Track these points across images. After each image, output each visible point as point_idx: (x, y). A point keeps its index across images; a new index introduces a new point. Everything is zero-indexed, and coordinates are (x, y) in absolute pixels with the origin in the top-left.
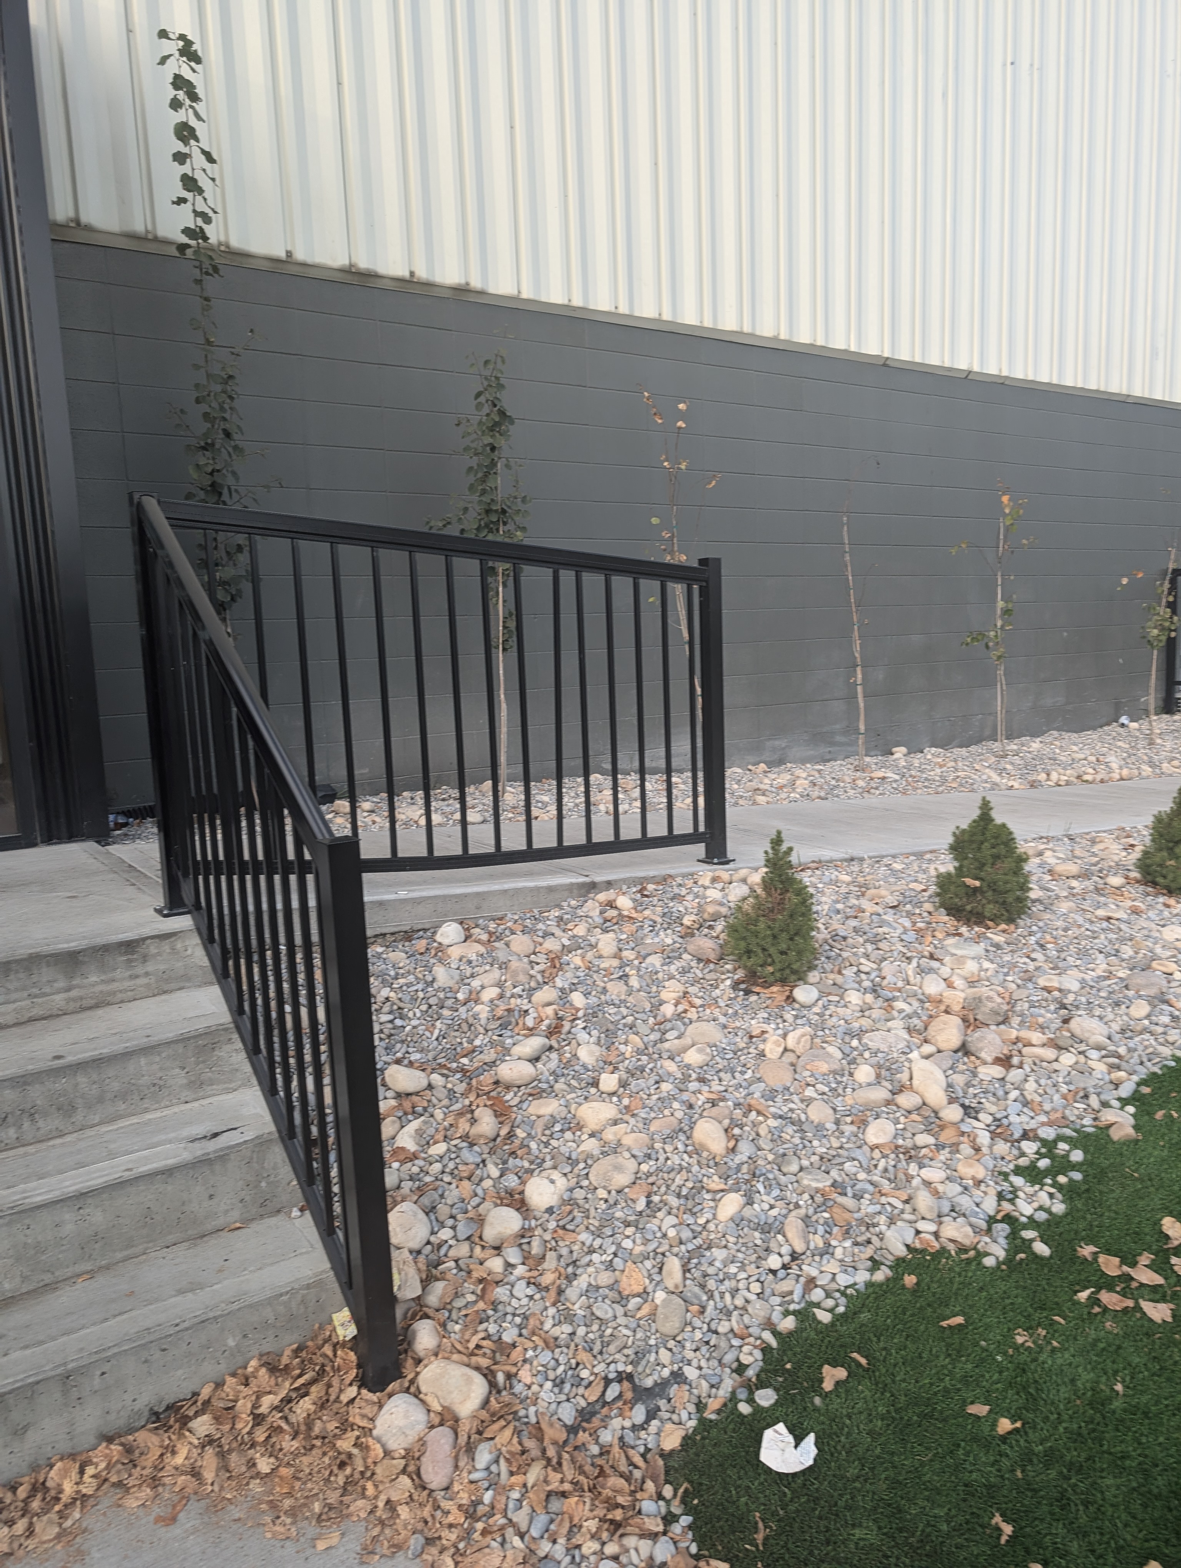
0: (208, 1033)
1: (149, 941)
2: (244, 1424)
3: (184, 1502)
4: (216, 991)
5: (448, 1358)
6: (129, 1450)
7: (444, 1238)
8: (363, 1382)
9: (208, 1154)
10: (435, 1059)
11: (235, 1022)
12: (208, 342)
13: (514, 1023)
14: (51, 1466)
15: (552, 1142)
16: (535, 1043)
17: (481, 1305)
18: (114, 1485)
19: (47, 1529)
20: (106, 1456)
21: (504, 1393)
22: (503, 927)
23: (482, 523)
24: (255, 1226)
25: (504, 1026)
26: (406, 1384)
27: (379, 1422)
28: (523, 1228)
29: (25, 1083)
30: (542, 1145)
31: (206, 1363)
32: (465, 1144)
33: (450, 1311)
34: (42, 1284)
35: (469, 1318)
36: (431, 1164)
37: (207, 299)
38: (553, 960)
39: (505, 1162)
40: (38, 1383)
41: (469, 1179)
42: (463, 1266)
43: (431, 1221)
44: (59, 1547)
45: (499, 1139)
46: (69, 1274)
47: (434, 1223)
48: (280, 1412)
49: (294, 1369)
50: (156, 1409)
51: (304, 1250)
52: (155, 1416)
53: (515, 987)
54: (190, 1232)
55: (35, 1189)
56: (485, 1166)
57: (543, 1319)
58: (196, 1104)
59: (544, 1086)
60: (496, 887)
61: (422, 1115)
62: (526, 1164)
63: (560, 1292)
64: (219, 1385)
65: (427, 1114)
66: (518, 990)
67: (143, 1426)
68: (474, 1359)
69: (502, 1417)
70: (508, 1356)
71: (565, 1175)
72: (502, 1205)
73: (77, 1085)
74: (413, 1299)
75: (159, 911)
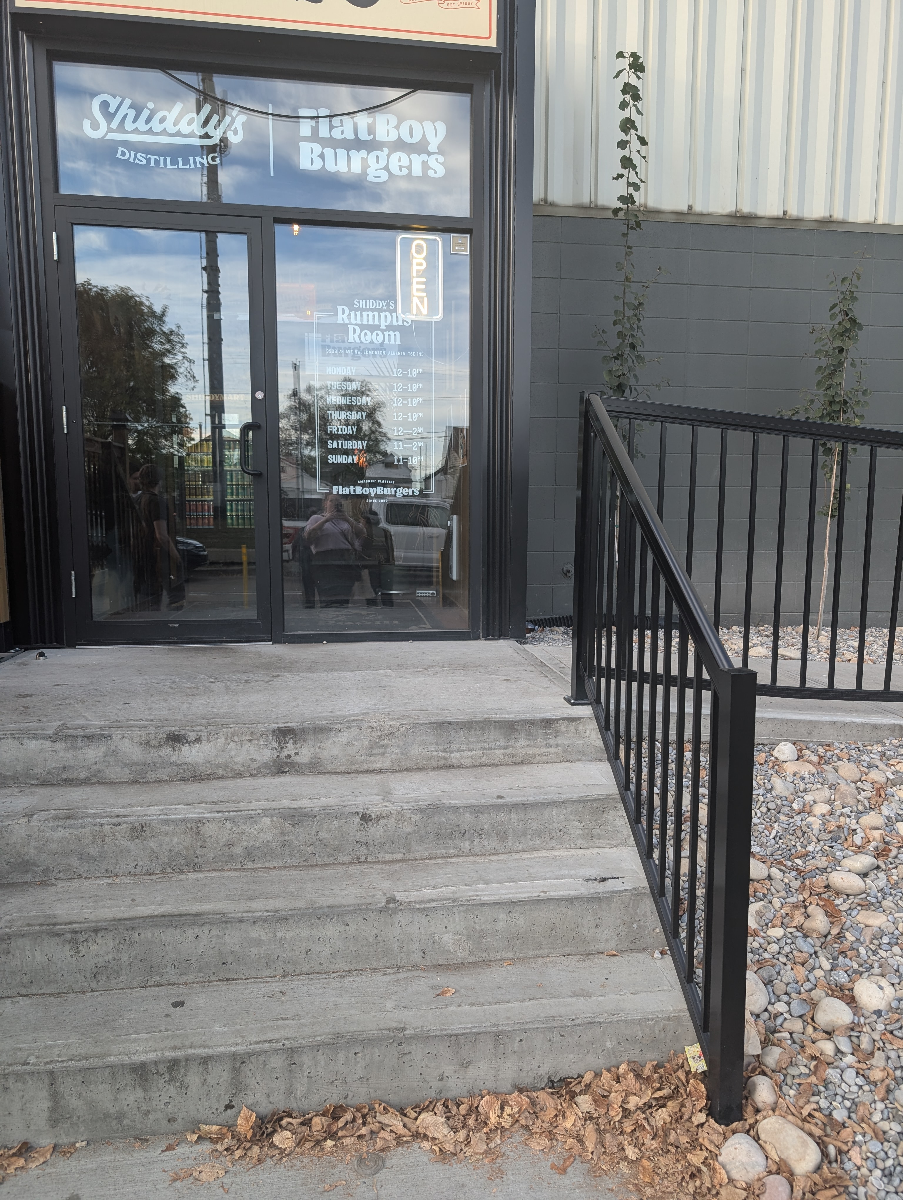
0: (601, 799)
1: (561, 722)
2: (616, 1114)
3: (572, 1159)
4: (606, 767)
5: (784, 1117)
6: (533, 1103)
7: (781, 1010)
8: (710, 1113)
9: (599, 893)
10: (772, 855)
11: (621, 794)
12: (627, 279)
13: (843, 838)
14: (482, 1097)
15: (880, 951)
16: (864, 861)
17: (813, 1079)
18: (522, 1126)
19: (479, 1145)
20: (518, 1102)
21: (834, 1165)
22: (831, 753)
23: (825, 412)
24: (626, 957)
25: (835, 839)
26: (747, 1127)
27: (724, 1150)
28: (853, 1022)
29: (479, 811)
30: (870, 953)
31: (590, 1055)
32: (799, 934)
33: (785, 1076)
34: (481, 959)
35: (802, 1087)
36: (769, 944)
37: (630, 247)
38: (878, 790)
39: (835, 959)
40: (479, 1034)
41: (803, 965)
42: (797, 1040)
43: (768, 992)
44: (486, 1161)
45: (829, 937)
46: (498, 958)
47: (772, 995)
48: (643, 1113)
49: (654, 1081)
50: (553, 1078)
51: (665, 988)
52: (551, 1083)
53: (843, 808)
54: (580, 949)
55: (483, 891)
56: (817, 957)
57: (872, 1110)
58: (588, 851)
59: (873, 900)
60: (826, 718)
61: (761, 900)
62: (855, 966)
63: (889, 1091)
64: (598, 1075)
65: (766, 900)
66: (847, 810)
67: (543, 1089)
68: (807, 1125)
69: (833, 1186)
70: (838, 1133)
71: (893, 984)
72: (832, 996)
73: (510, 820)
74: (753, 1056)
75: (568, 700)
